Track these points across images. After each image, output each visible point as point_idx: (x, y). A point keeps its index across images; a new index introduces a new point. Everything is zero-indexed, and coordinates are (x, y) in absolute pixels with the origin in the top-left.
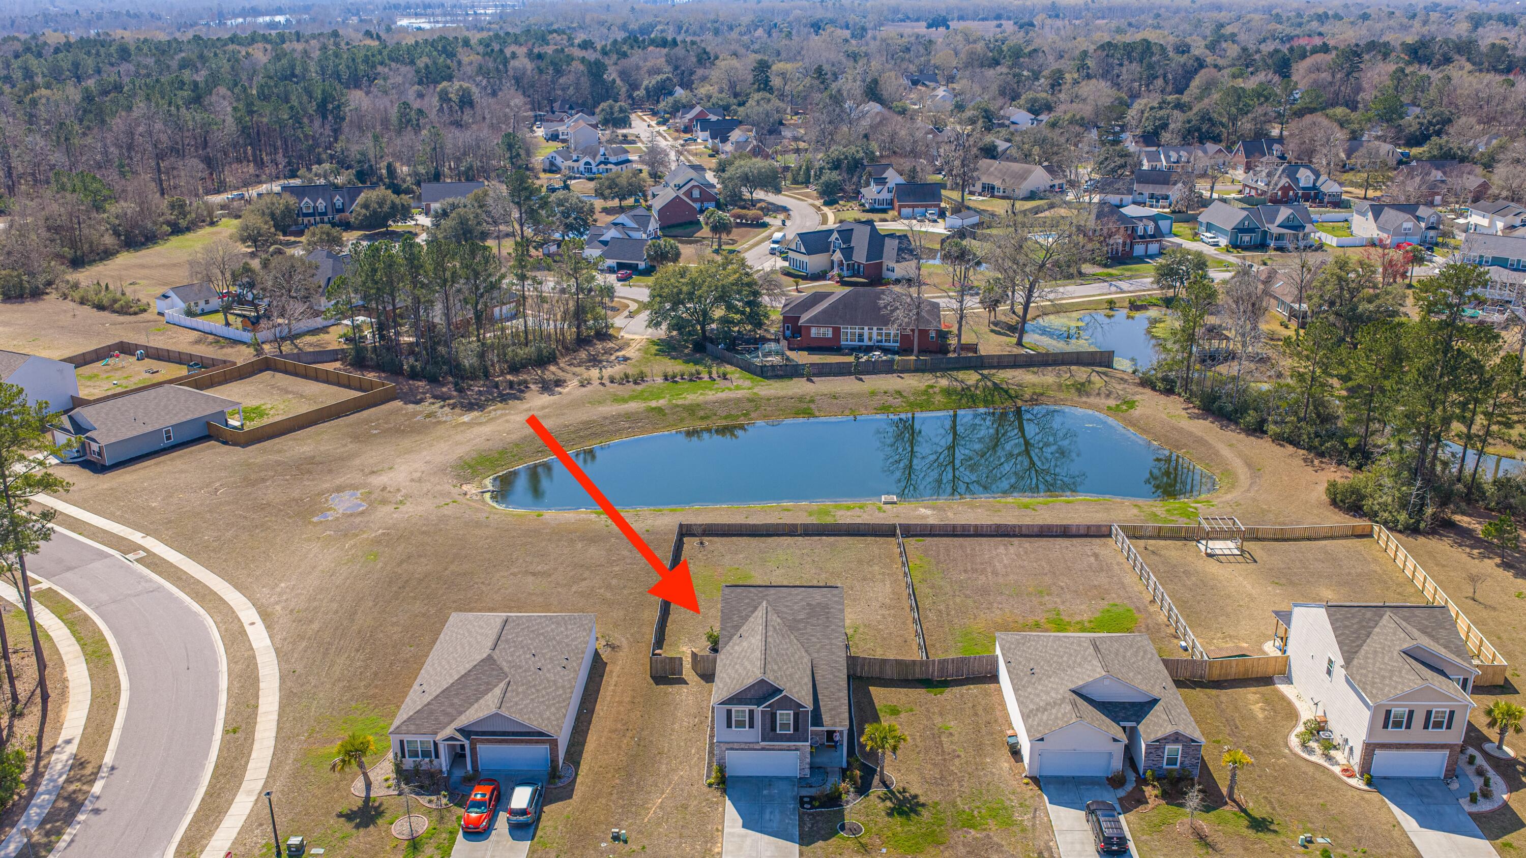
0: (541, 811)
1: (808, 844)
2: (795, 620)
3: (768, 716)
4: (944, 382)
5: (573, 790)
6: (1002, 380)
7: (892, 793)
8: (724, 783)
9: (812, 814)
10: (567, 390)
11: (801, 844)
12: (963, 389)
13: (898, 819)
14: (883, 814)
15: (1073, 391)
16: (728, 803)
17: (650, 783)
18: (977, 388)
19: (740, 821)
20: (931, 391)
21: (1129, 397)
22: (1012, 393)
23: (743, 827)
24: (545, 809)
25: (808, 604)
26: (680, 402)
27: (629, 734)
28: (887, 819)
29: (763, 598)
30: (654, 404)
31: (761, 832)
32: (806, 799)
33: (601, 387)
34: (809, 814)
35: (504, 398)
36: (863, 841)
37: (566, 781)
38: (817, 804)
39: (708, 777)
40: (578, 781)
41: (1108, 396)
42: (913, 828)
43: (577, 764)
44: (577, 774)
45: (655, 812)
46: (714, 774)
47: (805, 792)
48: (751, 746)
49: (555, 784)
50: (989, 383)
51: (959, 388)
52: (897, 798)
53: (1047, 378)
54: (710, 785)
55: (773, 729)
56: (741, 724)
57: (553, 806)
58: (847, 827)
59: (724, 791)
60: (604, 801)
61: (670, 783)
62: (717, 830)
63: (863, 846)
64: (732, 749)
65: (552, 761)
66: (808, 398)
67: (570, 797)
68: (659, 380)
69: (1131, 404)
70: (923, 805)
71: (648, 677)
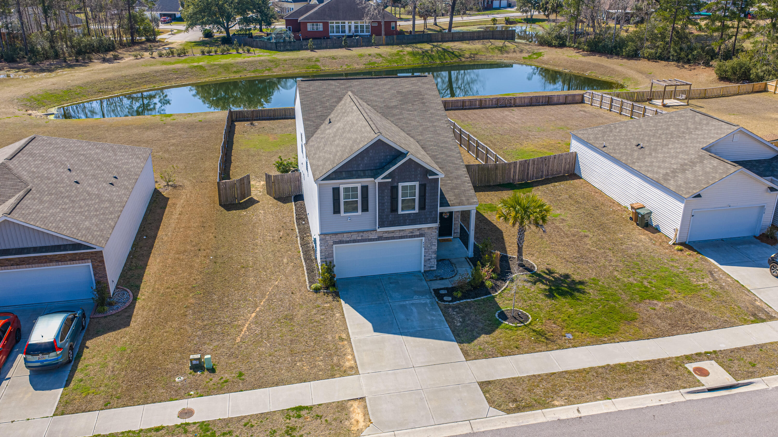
0: (83, 346)
1: (470, 341)
2: (388, 107)
3: (387, 192)
4: (409, 49)
5: (130, 317)
6: (448, 47)
7: (539, 275)
8: (334, 286)
9: (457, 307)
10: (124, 61)
11: (460, 342)
12: (423, 52)
13: (562, 301)
14: (541, 296)
15: (497, 51)
16: (347, 308)
17: (237, 297)
18: (432, 51)
19: (369, 326)
20: (401, 53)
21: (536, 51)
22: (457, 53)
23: (375, 330)
24: (88, 343)
25: (398, 92)
26: (217, 63)
27: (203, 253)
28: (549, 301)
29: (347, 89)
30: (196, 64)
31: (401, 334)
32: (442, 292)
33: (153, 59)
34: (454, 308)
35: (70, 66)
36: (538, 327)
37: (121, 307)
38: (460, 295)
39: (311, 283)
40: (138, 305)
41: (521, 51)
42: (588, 308)
43: (136, 289)
44: (135, 299)
45: (248, 329)
46: (319, 278)
47: (437, 285)
48: (365, 236)
49: (103, 312)
50: (439, 49)
51: (420, 51)
52: (547, 280)
53: (477, 45)
54: (317, 290)
55: (394, 209)
56: (351, 207)
57: (100, 339)
58: (509, 315)
59: (337, 295)
60: (175, 325)
61: (263, 295)
62: (341, 339)
63: (540, 334)
64: (341, 242)
65: (98, 282)
66: (314, 59)
67: (127, 324)
68: (199, 55)
69: (540, 54)
70: (581, 283)
71: (217, 205)
